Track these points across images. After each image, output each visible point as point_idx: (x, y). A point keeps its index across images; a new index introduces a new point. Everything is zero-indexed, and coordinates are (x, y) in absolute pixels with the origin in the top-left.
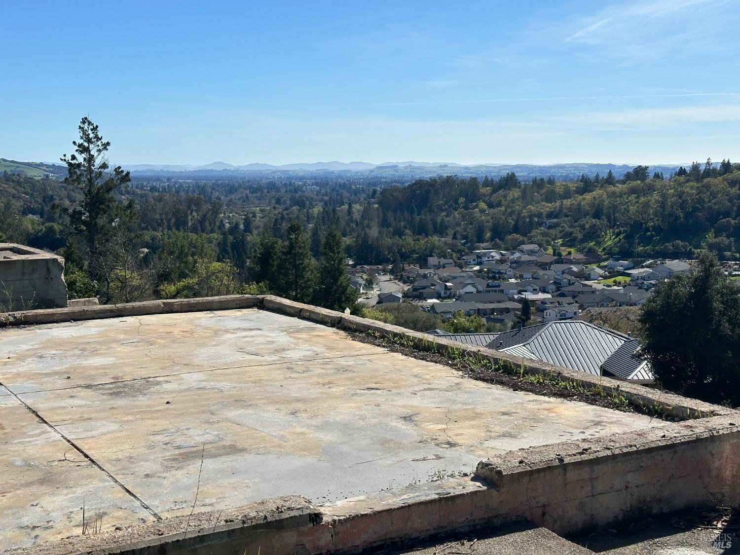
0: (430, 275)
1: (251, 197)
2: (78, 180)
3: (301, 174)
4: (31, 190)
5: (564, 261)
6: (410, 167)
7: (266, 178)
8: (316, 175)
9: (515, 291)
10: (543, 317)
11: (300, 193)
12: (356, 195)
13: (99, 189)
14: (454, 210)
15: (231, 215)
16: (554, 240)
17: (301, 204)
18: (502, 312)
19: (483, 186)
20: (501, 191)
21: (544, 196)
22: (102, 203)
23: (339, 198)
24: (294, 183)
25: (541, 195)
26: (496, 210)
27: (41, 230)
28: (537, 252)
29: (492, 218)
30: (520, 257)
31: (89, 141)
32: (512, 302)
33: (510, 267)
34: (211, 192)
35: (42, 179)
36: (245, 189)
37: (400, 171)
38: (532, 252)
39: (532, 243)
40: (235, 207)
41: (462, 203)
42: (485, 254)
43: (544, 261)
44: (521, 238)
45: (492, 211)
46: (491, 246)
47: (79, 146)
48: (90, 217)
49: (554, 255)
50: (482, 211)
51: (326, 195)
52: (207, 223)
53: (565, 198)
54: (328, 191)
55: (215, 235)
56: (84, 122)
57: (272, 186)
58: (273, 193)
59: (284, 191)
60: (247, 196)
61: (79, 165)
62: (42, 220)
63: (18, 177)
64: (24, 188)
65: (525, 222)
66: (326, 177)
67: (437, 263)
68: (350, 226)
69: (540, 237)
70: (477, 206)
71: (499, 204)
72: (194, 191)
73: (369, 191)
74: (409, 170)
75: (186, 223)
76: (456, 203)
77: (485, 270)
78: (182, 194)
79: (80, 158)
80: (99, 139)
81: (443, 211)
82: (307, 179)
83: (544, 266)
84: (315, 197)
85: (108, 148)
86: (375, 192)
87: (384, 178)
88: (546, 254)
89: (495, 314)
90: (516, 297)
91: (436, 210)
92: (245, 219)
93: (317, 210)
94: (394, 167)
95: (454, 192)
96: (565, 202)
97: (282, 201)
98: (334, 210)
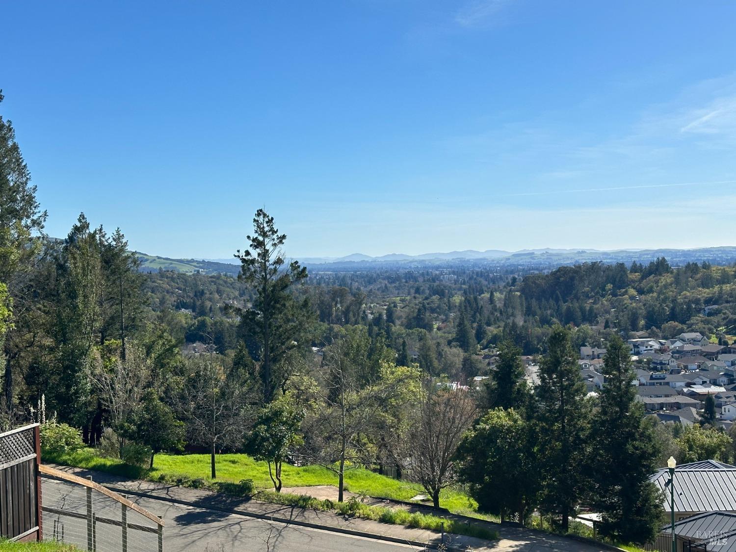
0: (586, 366)
1: (390, 287)
2: (252, 277)
3: (437, 263)
4: (184, 285)
5: (732, 350)
6: (547, 254)
7: (403, 268)
8: (452, 264)
9: (683, 384)
10: (721, 414)
11: (437, 283)
12: (494, 283)
13: (274, 286)
14: (601, 297)
15: (372, 305)
16: (716, 327)
17: (440, 292)
18: (672, 407)
19: (631, 272)
20: (651, 277)
21: (699, 282)
22: (277, 302)
23: (478, 286)
24: (431, 272)
25: (696, 280)
26: (649, 297)
27: (194, 324)
28: (699, 341)
29: (644, 305)
30: (683, 347)
31: (264, 235)
32: (681, 396)
33: (672, 357)
34: (351, 283)
35: (193, 275)
36: (384, 279)
37: (536, 258)
38: (695, 341)
39: (692, 331)
40: (376, 297)
41: (610, 290)
42: (643, 343)
43: (709, 351)
44: (680, 326)
45: (643, 297)
46: (647, 335)
47: (254, 240)
48: (265, 317)
49: (720, 343)
50: (632, 298)
51: (464, 283)
52: (351, 315)
53: (724, 283)
54: (466, 280)
55: (360, 327)
56: (259, 215)
57: (410, 276)
58: (411, 283)
59: (422, 280)
60: (386, 287)
61: (253, 261)
62: (194, 314)
63: (172, 273)
64: (177, 283)
65: (683, 308)
66: (463, 266)
67: (591, 353)
68: (494, 314)
69: (701, 325)
70: (626, 293)
71: (651, 291)
72: (334, 283)
73: (507, 278)
74: (545, 256)
75: (330, 314)
76: (604, 290)
77: (645, 360)
78: (323, 285)
79: (255, 253)
80: (274, 232)
81: (590, 298)
82: (444, 268)
83: (712, 356)
84: (454, 286)
85: (283, 241)
86: (514, 280)
87: (520, 265)
88: (710, 343)
89: (664, 409)
90: (685, 390)
91: (582, 297)
92: (387, 310)
93: (457, 299)
94: (531, 254)
95: (600, 279)
96: (724, 287)
97: (421, 291)
98: (475, 299)
